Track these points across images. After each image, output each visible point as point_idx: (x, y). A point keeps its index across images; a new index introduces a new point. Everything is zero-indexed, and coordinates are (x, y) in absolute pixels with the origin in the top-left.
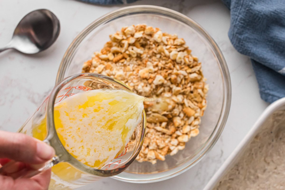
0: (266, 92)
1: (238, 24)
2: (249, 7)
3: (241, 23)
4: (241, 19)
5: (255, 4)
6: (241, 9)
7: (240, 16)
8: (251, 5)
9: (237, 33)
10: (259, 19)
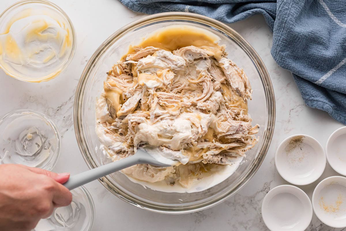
0: (311, 99)
1: (281, 43)
2: (290, 30)
3: (284, 43)
4: (283, 39)
5: (295, 26)
6: (283, 32)
7: (283, 37)
8: (291, 28)
9: (279, 51)
10: (299, 39)
